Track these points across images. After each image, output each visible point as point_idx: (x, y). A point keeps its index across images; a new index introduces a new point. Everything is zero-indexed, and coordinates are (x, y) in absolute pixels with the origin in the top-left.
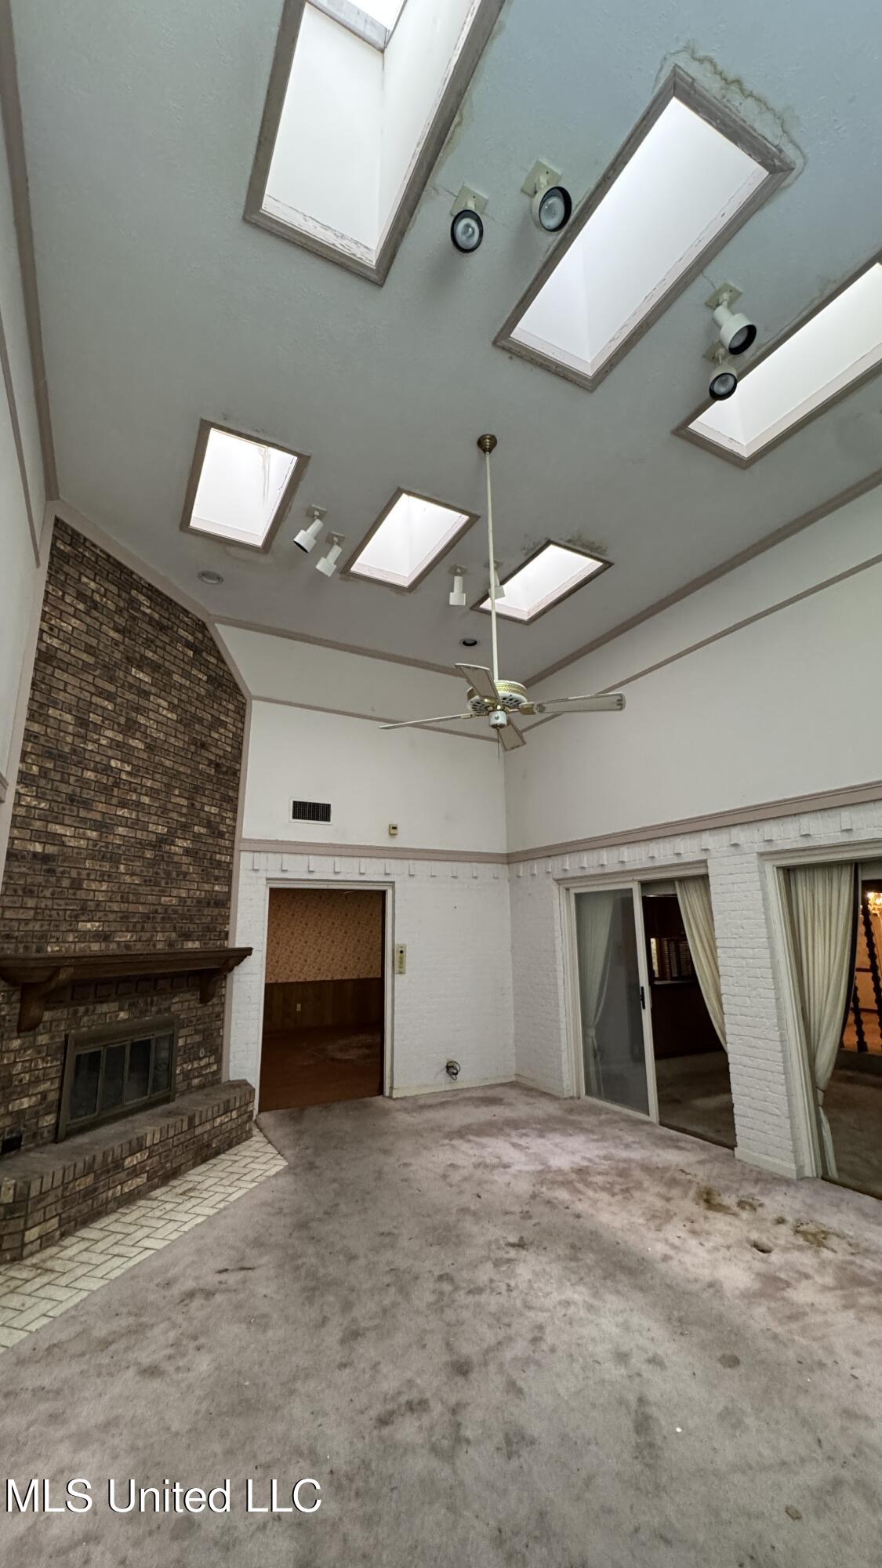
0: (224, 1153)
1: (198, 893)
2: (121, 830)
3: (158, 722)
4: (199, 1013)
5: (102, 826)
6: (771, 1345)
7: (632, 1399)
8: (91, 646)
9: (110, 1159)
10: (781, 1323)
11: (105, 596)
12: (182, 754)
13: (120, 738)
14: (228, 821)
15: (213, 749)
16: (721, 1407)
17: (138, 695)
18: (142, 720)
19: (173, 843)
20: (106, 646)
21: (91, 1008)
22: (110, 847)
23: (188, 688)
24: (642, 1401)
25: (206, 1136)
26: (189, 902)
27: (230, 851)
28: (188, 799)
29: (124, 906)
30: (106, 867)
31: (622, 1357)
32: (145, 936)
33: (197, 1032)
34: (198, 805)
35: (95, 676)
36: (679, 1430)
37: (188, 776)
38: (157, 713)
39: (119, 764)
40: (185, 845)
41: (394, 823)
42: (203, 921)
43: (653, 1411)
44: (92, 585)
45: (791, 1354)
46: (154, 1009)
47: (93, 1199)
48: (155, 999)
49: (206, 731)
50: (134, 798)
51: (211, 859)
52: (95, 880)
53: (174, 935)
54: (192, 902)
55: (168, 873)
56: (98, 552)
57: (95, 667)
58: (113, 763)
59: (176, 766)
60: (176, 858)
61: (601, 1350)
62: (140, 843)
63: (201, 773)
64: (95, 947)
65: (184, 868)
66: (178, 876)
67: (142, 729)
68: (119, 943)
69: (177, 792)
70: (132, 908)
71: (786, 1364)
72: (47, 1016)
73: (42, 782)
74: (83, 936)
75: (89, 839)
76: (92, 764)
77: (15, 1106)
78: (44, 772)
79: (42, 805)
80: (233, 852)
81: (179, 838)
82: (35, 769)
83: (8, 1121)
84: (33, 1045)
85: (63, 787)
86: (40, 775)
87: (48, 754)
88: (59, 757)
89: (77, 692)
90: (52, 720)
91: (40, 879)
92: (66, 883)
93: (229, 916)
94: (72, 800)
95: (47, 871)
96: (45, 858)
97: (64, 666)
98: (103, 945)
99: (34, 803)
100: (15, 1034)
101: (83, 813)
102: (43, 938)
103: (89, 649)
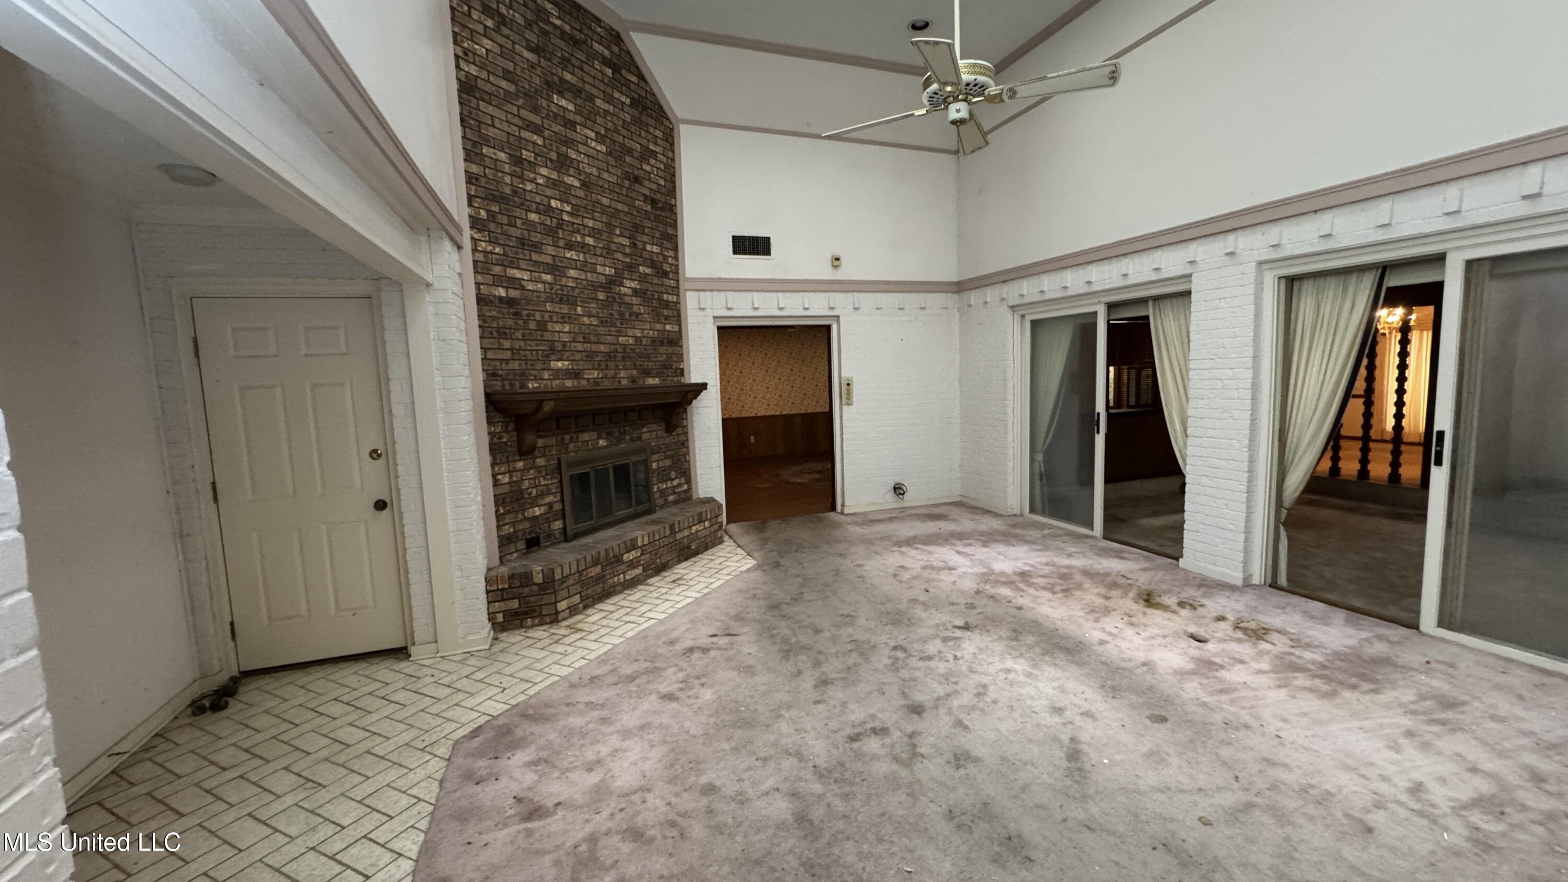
0: (702, 553)
1: (651, 332)
2: (572, 273)
3: (589, 156)
4: (667, 441)
5: (555, 269)
6: (1199, 710)
7: (1065, 738)
8: (509, 71)
9: (611, 555)
10: (1211, 694)
12: (617, 190)
13: (554, 175)
14: (670, 259)
15: (646, 183)
16: (1146, 749)
17: (565, 126)
18: (573, 155)
19: (621, 284)
20: (523, 69)
21: (575, 436)
22: (565, 289)
23: (613, 115)
24: (1073, 740)
25: (685, 540)
26: (644, 342)
27: (676, 290)
28: (629, 238)
29: (587, 346)
30: (565, 309)
31: (1058, 710)
32: (610, 373)
33: (666, 457)
34: (640, 245)
35: (518, 107)
36: (1106, 761)
37: (626, 214)
38: (586, 145)
39: (559, 203)
40: (633, 286)
41: (837, 254)
42: (660, 358)
43: (1085, 748)
45: (1218, 717)
46: (627, 437)
47: (603, 583)
48: (627, 429)
49: (637, 164)
50: (579, 239)
51: (659, 299)
52: (557, 322)
53: (635, 372)
54: (647, 341)
55: (621, 314)
57: (516, 96)
58: (553, 203)
59: (614, 204)
60: (627, 299)
61: (1041, 704)
62: (592, 286)
63: (638, 210)
64: (569, 383)
65: (635, 309)
66: (630, 316)
67: (575, 165)
68: (588, 379)
69: (618, 232)
70: (594, 348)
71: (1212, 724)
72: (540, 442)
73: (492, 226)
74: (557, 374)
75: (544, 283)
76: (534, 206)
77: (529, 513)
78: (492, 216)
79: (497, 250)
80: (678, 292)
81: (627, 279)
82: (483, 213)
83: (526, 525)
84: (534, 467)
85: (512, 231)
86: (488, 219)
87: (492, 197)
88: (502, 199)
89: (504, 126)
90: (487, 160)
91: (510, 322)
92: (532, 325)
93: (682, 354)
94: (523, 244)
95: (515, 314)
96: (510, 302)
97: (487, 97)
98: (575, 383)
99: (489, 248)
100: (517, 457)
101: (535, 257)
102: (523, 376)
103: (507, 75)
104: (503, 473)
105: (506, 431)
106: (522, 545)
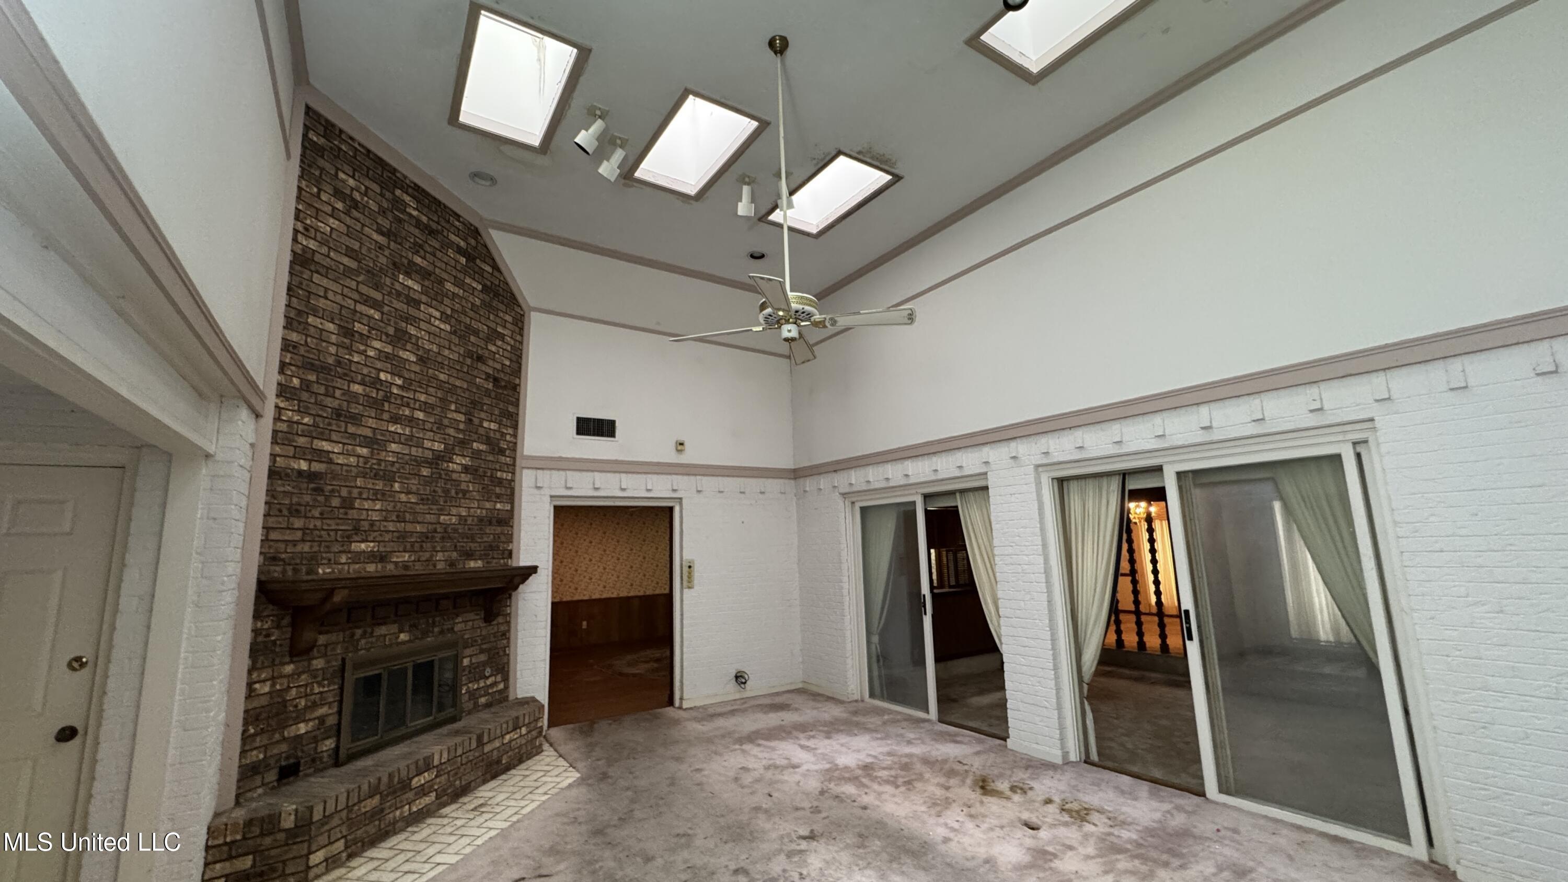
0: (514, 767)
1: (479, 511)
2: (394, 447)
3: (429, 333)
4: (484, 633)
5: (375, 442)
8: (353, 250)
9: (396, 780)
11: (366, 194)
12: (458, 368)
13: (389, 349)
14: (508, 437)
15: (491, 363)
17: (408, 304)
18: (412, 331)
19: (451, 461)
20: (369, 249)
21: (369, 630)
22: (383, 464)
23: (462, 298)
25: (495, 753)
26: (469, 521)
27: (512, 468)
28: (465, 414)
29: (401, 526)
30: (380, 485)
32: (427, 555)
33: (482, 651)
34: (476, 421)
35: (358, 283)
37: (464, 390)
38: (429, 323)
39: (389, 376)
40: (464, 462)
41: (681, 439)
42: (485, 539)
44: (351, 182)
46: (436, 630)
47: (380, 819)
48: (437, 619)
49: (482, 344)
50: (407, 412)
51: (492, 476)
52: (367, 499)
53: (455, 555)
54: (473, 520)
55: (446, 491)
56: (356, 145)
57: (358, 272)
58: (383, 376)
59: (452, 380)
60: (455, 476)
62: (416, 461)
63: (478, 387)
64: (371, 568)
65: (463, 486)
66: (457, 493)
67: (413, 341)
68: (396, 563)
69: (453, 407)
70: (409, 527)
72: (322, 639)
73: (305, 396)
74: (358, 557)
75: (359, 456)
76: (360, 377)
77: (290, 732)
78: (306, 385)
79: (306, 420)
80: (514, 470)
81: (457, 455)
82: (296, 382)
83: (284, 747)
84: (308, 670)
85: (329, 401)
86: (301, 389)
87: (309, 366)
88: (322, 369)
89: (339, 299)
90: (312, 330)
91: (307, 498)
92: (335, 502)
93: (512, 534)
94: (339, 415)
95: (314, 490)
96: (312, 476)
97: (323, 271)
98: (380, 566)
99: (296, 418)
100: (287, 659)
101: (351, 429)
102: (313, 560)
103: (351, 253)
104: (264, 681)
105: (278, 627)
106: (272, 776)
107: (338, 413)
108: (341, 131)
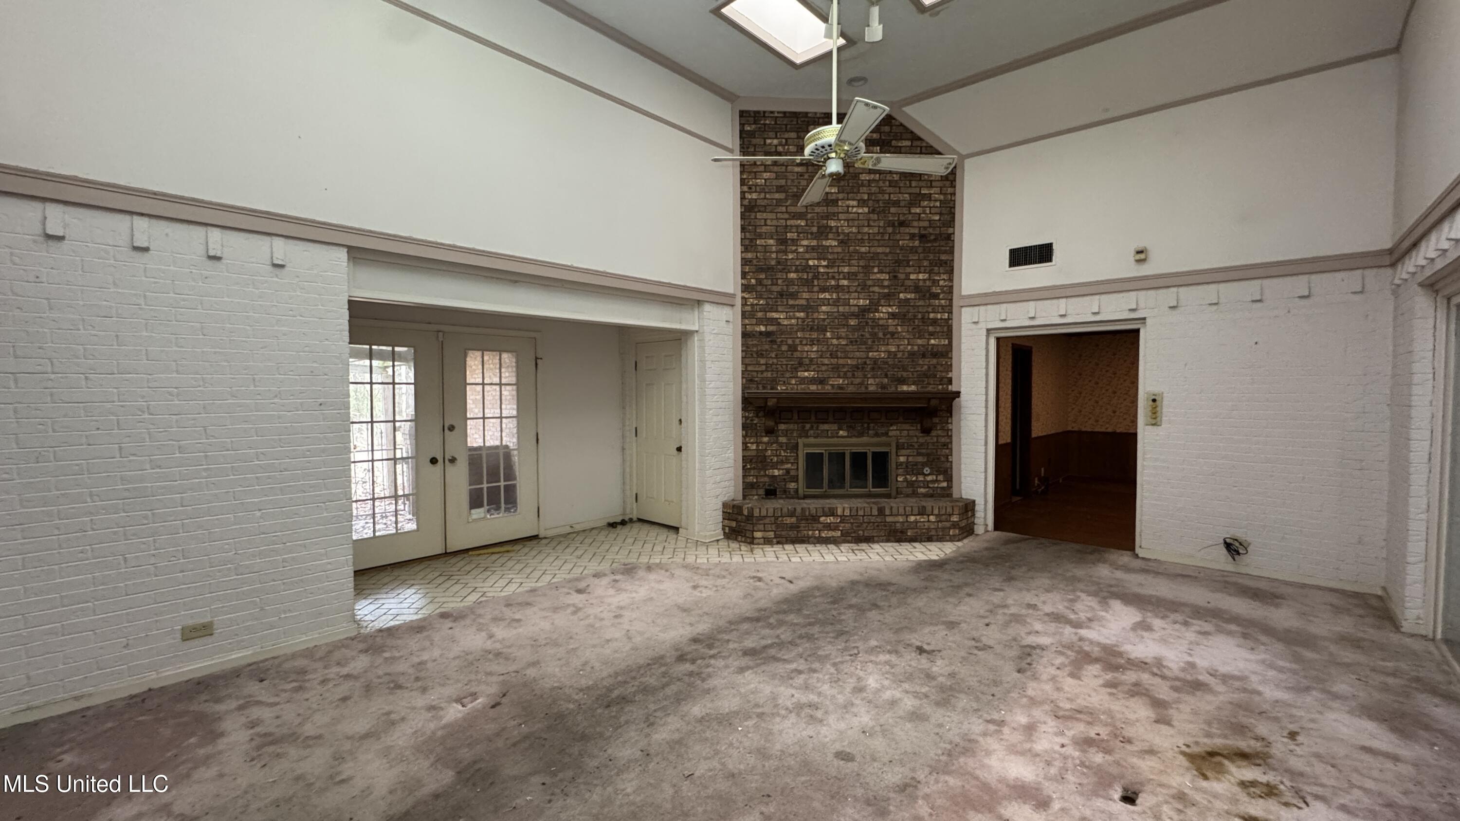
0: (921, 541)
2: (824, 308)
3: (848, 220)
4: (921, 440)
5: (808, 308)
8: (781, 186)
9: (807, 513)
11: (786, 144)
13: (814, 243)
14: (941, 283)
15: (915, 224)
17: (827, 206)
18: (832, 223)
19: (877, 311)
20: (793, 180)
21: (815, 426)
22: (816, 321)
25: (898, 525)
26: (900, 355)
27: (949, 308)
29: (834, 361)
30: (815, 335)
32: (858, 381)
33: (919, 454)
34: (902, 276)
35: (787, 207)
37: (886, 254)
38: (848, 212)
39: (816, 262)
40: (890, 310)
41: (1140, 246)
42: (919, 369)
44: (775, 142)
46: (871, 432)
48: (872, 425)
49: (905, 211)
50: (833, 283)
51: (923, 318)
52: (806, 345)
53: (886, 380)
54: (903, 355)
55: (874, 335)
56: (776, 115)
57: (786, 199)
58: (811, 263)
59: (873, 249)
60: (881, 322)
62: (843, 315)
64: (813, 388)
66: (884, 335)
67: (834, 230)
68: (833, 385)
69: (876, 270)
70: (841, 361)
72: (782, 427)
73: (759, 288)
74: (803, 380)
75: (798, 318)
76: (794, 268)
77: (770, 472)
78: (760, 282)
79: (761, 302)
80: (952, 309)
81: (883, 306)
82: (753, 281)
83: (766, 479)
84: (777, 442)
85: (775, 288)
86: (756, 285)
87: (760, 270)
88: (767, 269)
89: (775, 223)
90: (759, 248)
91: (767, 347)
92: (784, 348)
93: (951, 365)
95: (771, 341)
96: (768, 334)
97: (762, 209)
98: (820, 387)
99: (755, 302)
100: (764, 434)
101: (791, 302)
102: (774, 382)
103: (780, 189)
104: (752, 443)
105: (757, 416)
106: (762, 492)
107: (781, 294)
108: (764, 112)
